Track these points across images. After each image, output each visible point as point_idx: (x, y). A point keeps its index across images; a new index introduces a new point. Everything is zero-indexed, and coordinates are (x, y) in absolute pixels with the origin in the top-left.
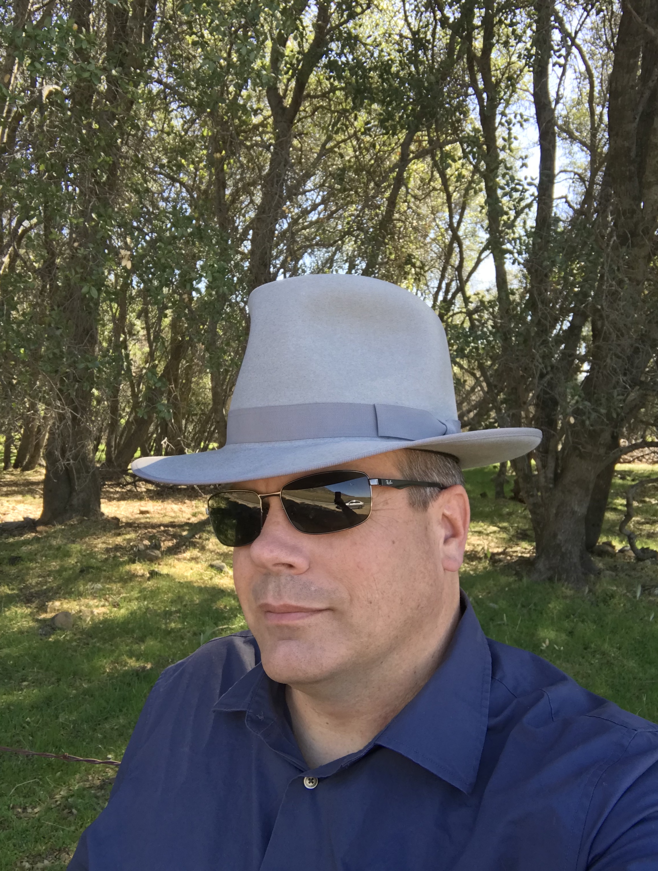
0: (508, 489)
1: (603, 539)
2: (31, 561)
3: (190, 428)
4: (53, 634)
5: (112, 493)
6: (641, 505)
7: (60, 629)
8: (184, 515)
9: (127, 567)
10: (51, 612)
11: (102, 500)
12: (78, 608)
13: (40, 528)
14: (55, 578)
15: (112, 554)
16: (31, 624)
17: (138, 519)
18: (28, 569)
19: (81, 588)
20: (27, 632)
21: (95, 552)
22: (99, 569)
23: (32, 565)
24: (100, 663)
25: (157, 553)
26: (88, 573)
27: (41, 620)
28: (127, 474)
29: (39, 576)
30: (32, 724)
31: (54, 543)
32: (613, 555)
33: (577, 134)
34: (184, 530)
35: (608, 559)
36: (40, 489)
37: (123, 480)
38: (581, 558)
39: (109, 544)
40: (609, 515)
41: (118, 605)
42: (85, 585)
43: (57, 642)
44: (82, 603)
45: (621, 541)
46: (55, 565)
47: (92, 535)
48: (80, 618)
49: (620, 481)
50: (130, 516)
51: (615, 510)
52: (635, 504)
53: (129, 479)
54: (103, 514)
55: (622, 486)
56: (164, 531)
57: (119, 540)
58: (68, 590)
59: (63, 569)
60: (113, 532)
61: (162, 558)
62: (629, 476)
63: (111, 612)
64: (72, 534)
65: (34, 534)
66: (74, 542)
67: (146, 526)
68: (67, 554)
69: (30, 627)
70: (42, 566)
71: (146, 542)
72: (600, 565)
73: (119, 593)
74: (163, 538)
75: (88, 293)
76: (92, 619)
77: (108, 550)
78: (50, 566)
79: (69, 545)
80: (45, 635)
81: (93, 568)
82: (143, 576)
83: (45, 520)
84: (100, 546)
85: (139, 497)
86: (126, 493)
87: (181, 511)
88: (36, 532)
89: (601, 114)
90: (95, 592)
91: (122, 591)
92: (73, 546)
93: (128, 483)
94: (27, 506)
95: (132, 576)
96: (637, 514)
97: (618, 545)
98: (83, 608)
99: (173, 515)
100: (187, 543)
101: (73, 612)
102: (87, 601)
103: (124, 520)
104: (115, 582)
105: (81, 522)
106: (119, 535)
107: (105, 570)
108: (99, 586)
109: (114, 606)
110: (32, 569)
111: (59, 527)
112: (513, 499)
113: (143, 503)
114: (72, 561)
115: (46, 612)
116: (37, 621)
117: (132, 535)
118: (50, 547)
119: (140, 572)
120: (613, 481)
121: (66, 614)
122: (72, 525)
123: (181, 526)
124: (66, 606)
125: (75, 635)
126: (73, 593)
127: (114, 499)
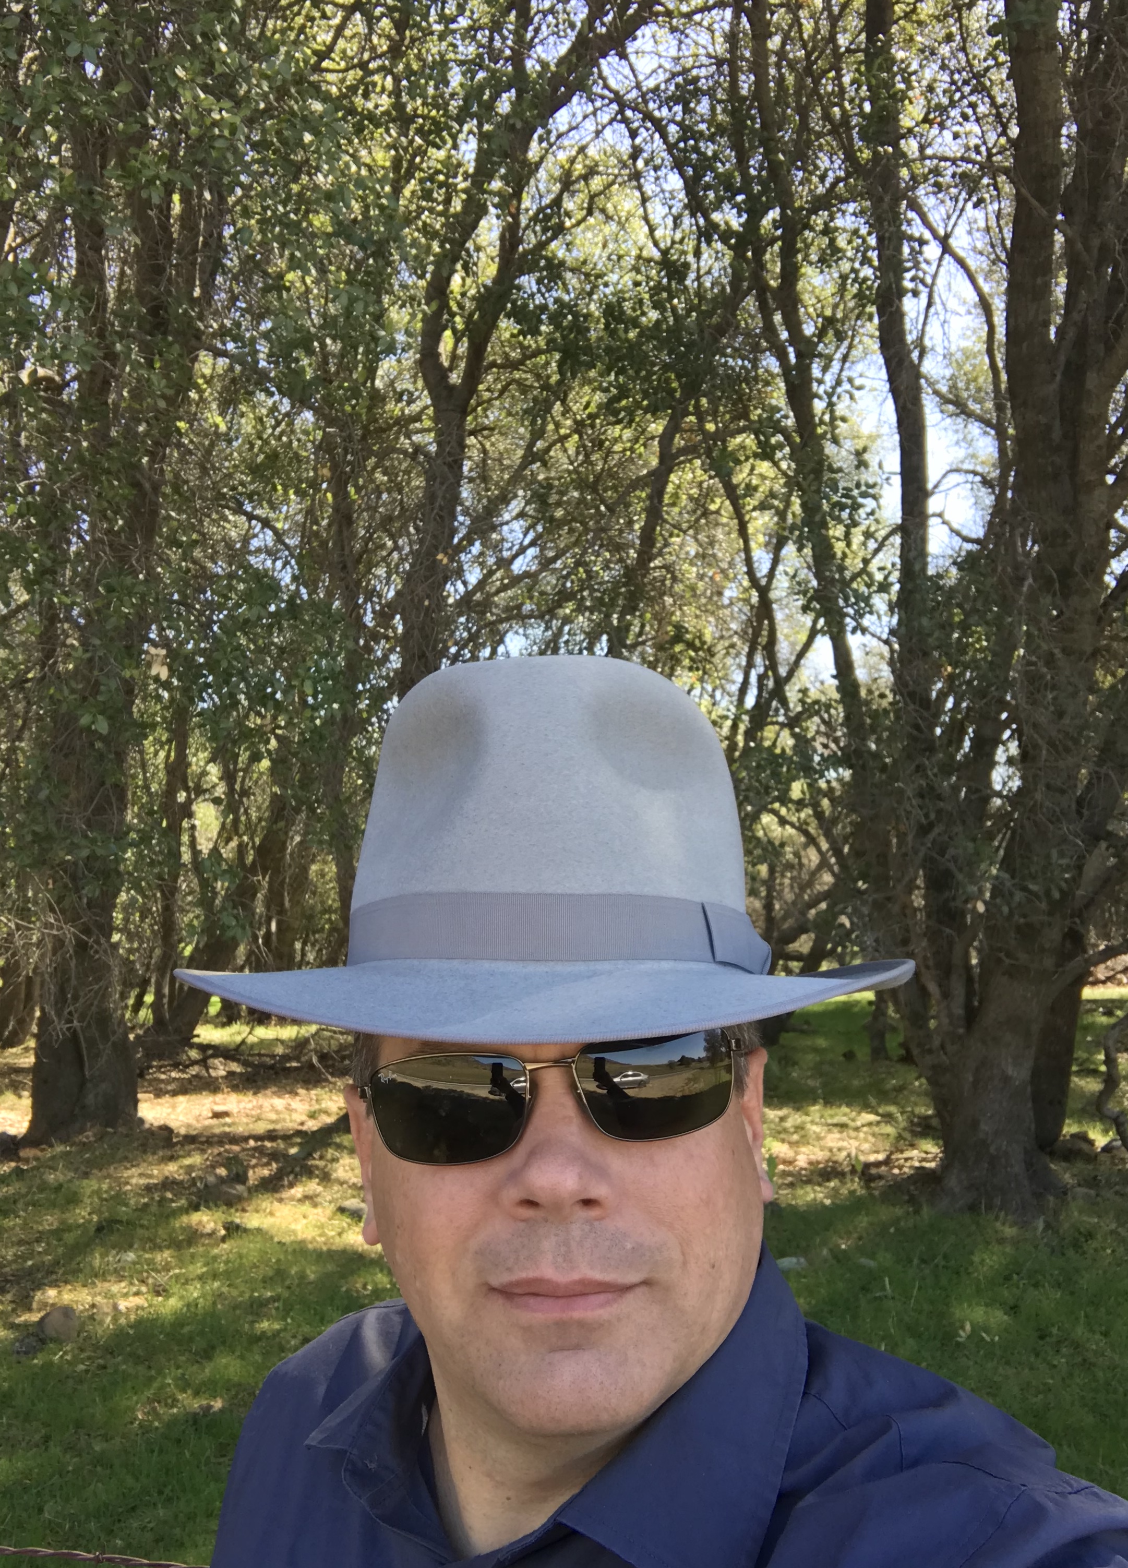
0: (893, 1043)
1: (1070, 1128)
2: (6, 1214)
4: (41, 1351)
5: (162, 1081)
7: (54, 1341)
8: (294, 1117)
9: (185, 1219)
10: (39, 1310)
11: (142, 1096)
12: (89, 1299)
13: (25, 1153)
14: (49, 1245)
15: (157, 1196)
16: (2, 1333)
17: (209, 1127)
19: (97, 1262)
21: (125, 1193)
22: (131, 1224)
23: (8, 1222)
24: (127, 1403)
25: (241, 1189)
26: (112, 1232)
27: (19, 1325)
28: (192, 1046)
29: (21, 1242)
31: (51, 1178)
32: (1091, 1158)
33: (973, 407)
34: (293, 1145)
35: (1080, 1165)
36: (29, 1080)
37: (184, 1056)
38: (1029, 1164)
39: (150, 1176)
40: (1081, 1083)
41: (165, 1291)
42: (105, 1254)
43: (47, 1365)
44: (97, 1290)
45: (1106, 1132)
46: (50, 1221)
47: (120, 1161)
48: (92, 1318)
49: (1104, 1020)
50: (194, 1123)
53: (194, 1054)
54: (141, 1121)
55: (1106, 1028)
56: (255, 1149)
57: (172, 1169)
58: (73, 1267)
59: (65, 1227)
60: (161, 1153)
61: (249, 1199)
62: (1121, 1008)
63: (151, 1305)
64: (85, 1162)
65: (13, 1164)
66: (86, 1175)
67: (223, 1139)
68: (73, 1200)
70: (26, 1224)
71: (222, 1171)
72: (1068, 1177)
73: (167, 1268)
74: (254, 1161)
75: (93, 724)
76: (115, 1320)
77: (149, 1189)
78: (40, 1223)
79: (78, 1182)
80: (26, 1353)
81: (120, 1222)
82: (213, 1234)
83: (34, 1137)
84: (134, 1181)
85: (210, 1086)
86: (190, 1081)
87: (288, 1109)
88: (19, 1159)
90: (123, 1269)
91: (173, 1263)
92: (85, 1183)
93: (194, 1063)
94: (4, 1113)
95: (193, 1236)
97: (1100, 1138)
98: (99, 1299)
99: (273, 1116)
100: (297, 1169)
101: (81, 1308)
102: (106, 1285)
103: (182, 1131)
104: (161, 1248)
105: (101, 1138)
106: (172, 1158)
107: (142, 1227)
108: (131, 1256)
109: (158, 1294)
110: (9, 1230)
111: (60, 1149)
112: (902, 1060)
113: (219, 1097)
114: (83, 1212)
115: (30, 1309)
116: (13, 1326)
117: (196, 1159)
118: (43, 1187)
119: (209, 1227)
120: (1088, 1020)
121: (67, 1311)
122: (84, 1144)
123: (288, 1137)
124: (67, 1297)
125: (82, 1350)
126: (80, 1271)
127: (166, 1093)
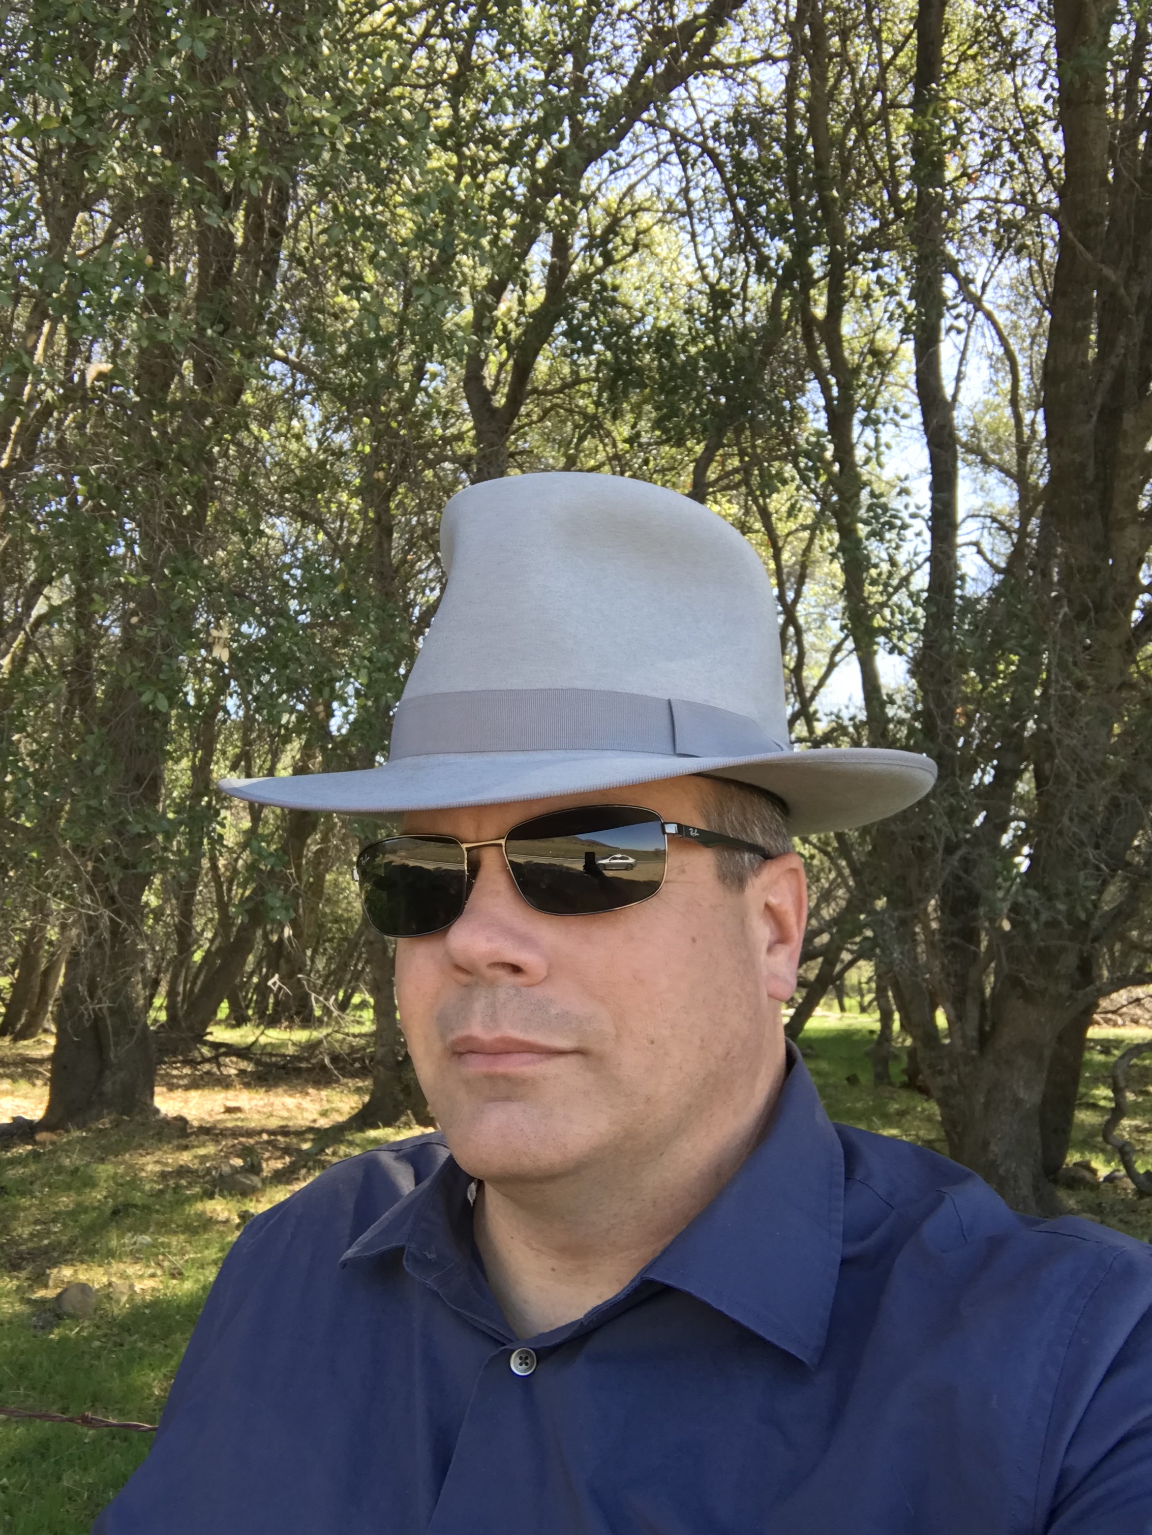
0: (897, 1071)
1: (1073, 1158)
2: (23, 1194)
3: (320, 964)
4: (58, 1326)
5: (175, 1077)
6: (1140, 1099)
7: (72, 1316)
8: (306, 1115)
9: (199, 1206)
10: (56, 1287)
11: (157, 1089)
12: (105, 1280)
13: (41, 1136)
14: (65, 1225)
15: (171, 1183)
16: (19, 1307)
17: (224, 1121)
18: (17, 1208)
19: (114, 1243)
20: (10, 1322)
21: (141, 1179)
22: (146, 1208)
23: (24, 1202)
24: (143, 1379)
25: (256, 1180)
26: (128, 1215)
27: (35, 1301)
28: (205, 1043)
29: (36, 1222)
30: (11, 1490)
31: (67, 1162)
32: (1094, 1186)
33: (994, 457)
34: (305, 1141)
35: (1085, 1193)
36: (46, 1070)
37: (196, 1054)
38: (1036, 1189)
39: (167, 1164)
40: (1084, 1117)
41: (181, 1274)
42: (121, 1236)
43: (64, 1340)
44: (112, 1271)
45: (1108, 1162)
46: (66, 1201)
47: (135, 1149)
48: (109, 1297)
49: (1101, 1058)
50: (207, 1117)
51: (1094, 1106)
52: (1130, 1096)
53: (206, 1051)
54: (157, 1111)
55: (1104, 1065)
56: (268, 1142)
57: (185, 1158)
58: (90, 1246)
59: (81, 1208)
60: (175, 1143)
61: (263, 1190)
62: (1117, 1048)
63: (167, 1287)
64: (101, 1147)
65: (30, 1147)
66: (102, 1160)
67: (236, 1133)
68: (90, 1183)
69: (16, 1315)
70: (42, 1204)
71: (238, 1162)
72: (1072, 1203)
73: (183, 1253)
74: (267, 1155)
75: (152, 702)
76: (131, 1299)
77: (164, 1175)
78: (56, 1204)
79: (94, 1166)
80: (43, 1328)
81: (135, 1206)
82: (227, 1222)
83: (49, 1123)
84: (149, 1168)
85: (224, 1083)
86: (201, 1077)
87: (299, 1107)
88: (35, 1143)
89: (1033, 422)
90: (139, 1251)
91: (188, 1248)
92: (101, 1167)
93: (206, 1060)
94: (18, 1101)
95: (207, 1223)
96: (1134, 1115)
97: (1102, 1168)
98: (114, 1279)
99: (285, 1114)
100: (311, 1164)
101: (97, 1286)
102: (122, 1266)
103: (196, 1124)
104: (175, 1233)
105: (117, 1124)
106: (186, 1148)
107: (157, 1211)
108: (147, 1239)
109: (173, 1276)
110: (25, 1209)
111: (76, 1134)
112: (905, 1086)
113: (231, 1094)
114: (98, 1195)
115: (46, 1286)
116: (29, 1302)
117: (210, 1149)
118: (60, 1170)
119: (223, 1216)
120: (1087, 1056)
121: (84, 1288)
122: (100, 1130)
123: (300, 1134)
124: (83, 1277)
125: (98, 1327)
126: (97, 1251)
127: (178, 1087)
